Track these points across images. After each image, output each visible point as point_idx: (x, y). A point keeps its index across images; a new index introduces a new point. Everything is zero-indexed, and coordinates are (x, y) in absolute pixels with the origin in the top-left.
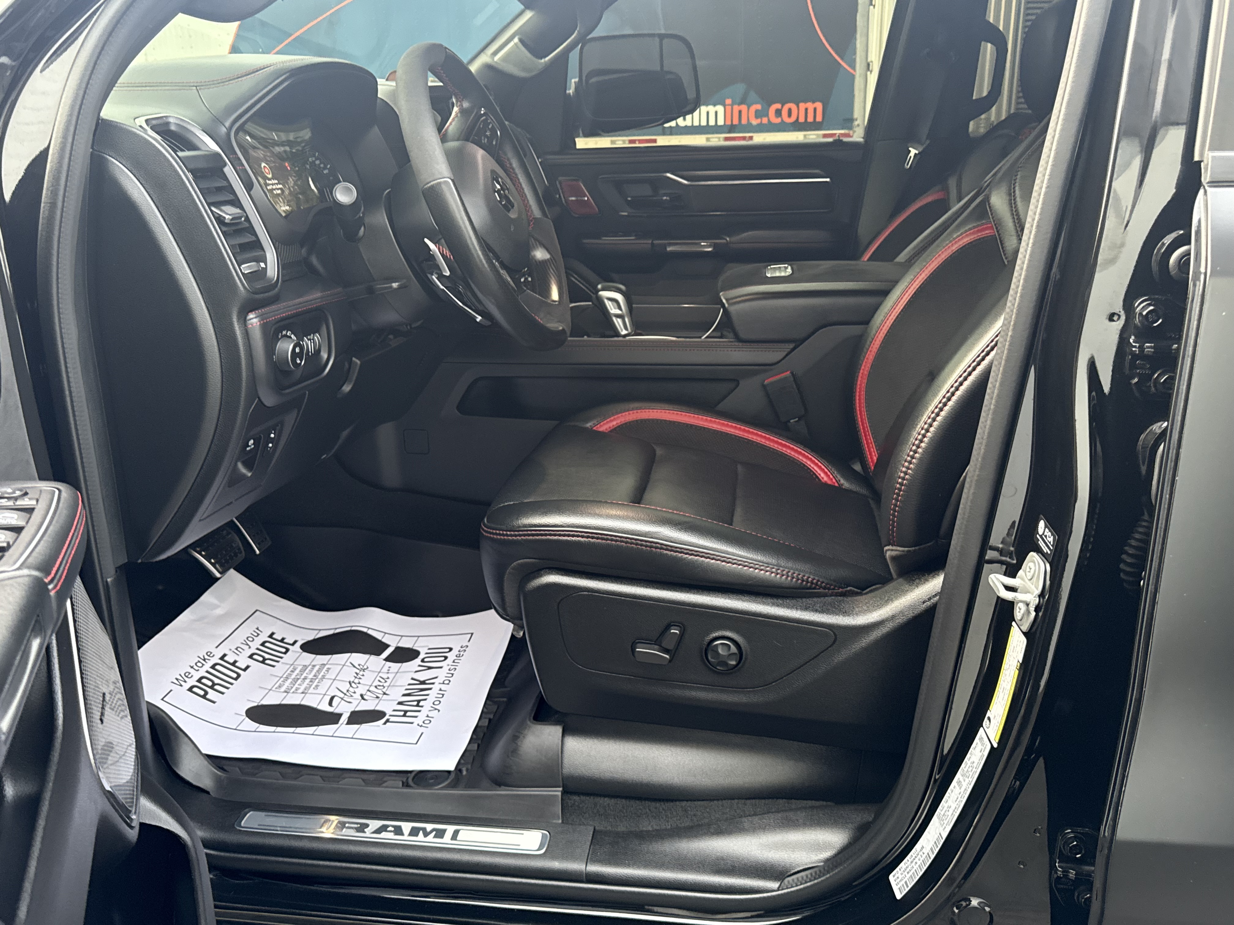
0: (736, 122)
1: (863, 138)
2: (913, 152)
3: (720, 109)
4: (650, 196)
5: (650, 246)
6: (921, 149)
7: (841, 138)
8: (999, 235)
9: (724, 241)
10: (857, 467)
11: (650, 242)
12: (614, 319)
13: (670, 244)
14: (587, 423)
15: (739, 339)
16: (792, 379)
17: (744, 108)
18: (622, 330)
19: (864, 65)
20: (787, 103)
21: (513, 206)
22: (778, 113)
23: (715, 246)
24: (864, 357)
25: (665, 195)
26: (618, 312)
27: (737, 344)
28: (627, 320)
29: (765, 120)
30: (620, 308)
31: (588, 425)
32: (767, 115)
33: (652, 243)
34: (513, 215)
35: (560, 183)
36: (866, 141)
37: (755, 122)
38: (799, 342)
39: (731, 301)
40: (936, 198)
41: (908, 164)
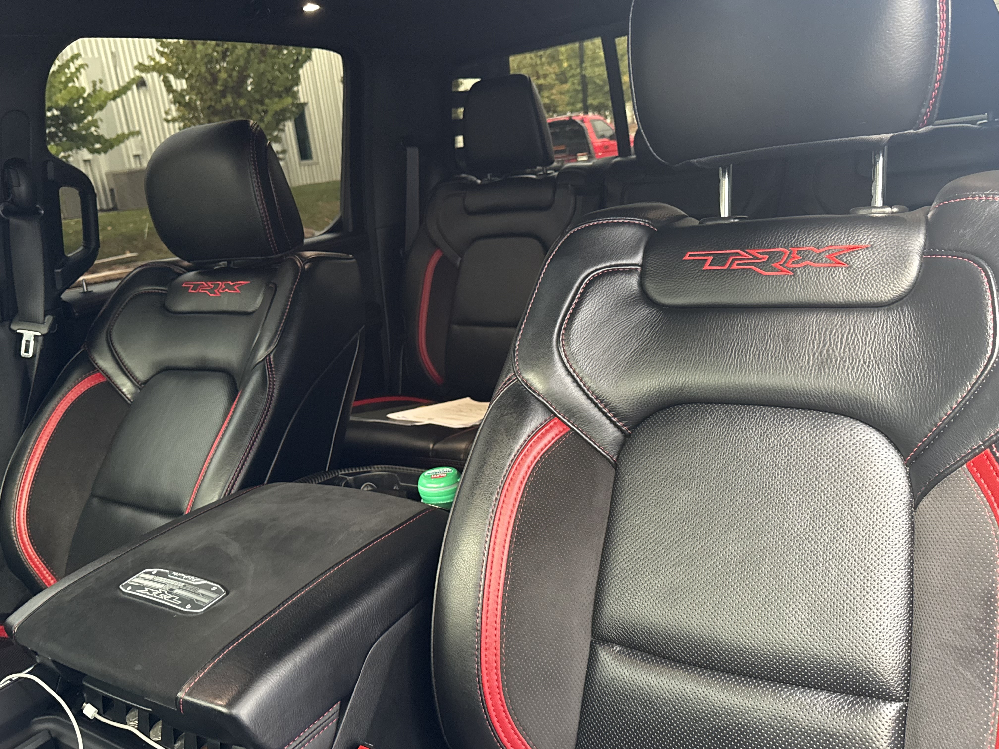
2: (29, 335)
6: (44, 329)
8: (578, 428)
40: (93, 384)
41: (27, 351)
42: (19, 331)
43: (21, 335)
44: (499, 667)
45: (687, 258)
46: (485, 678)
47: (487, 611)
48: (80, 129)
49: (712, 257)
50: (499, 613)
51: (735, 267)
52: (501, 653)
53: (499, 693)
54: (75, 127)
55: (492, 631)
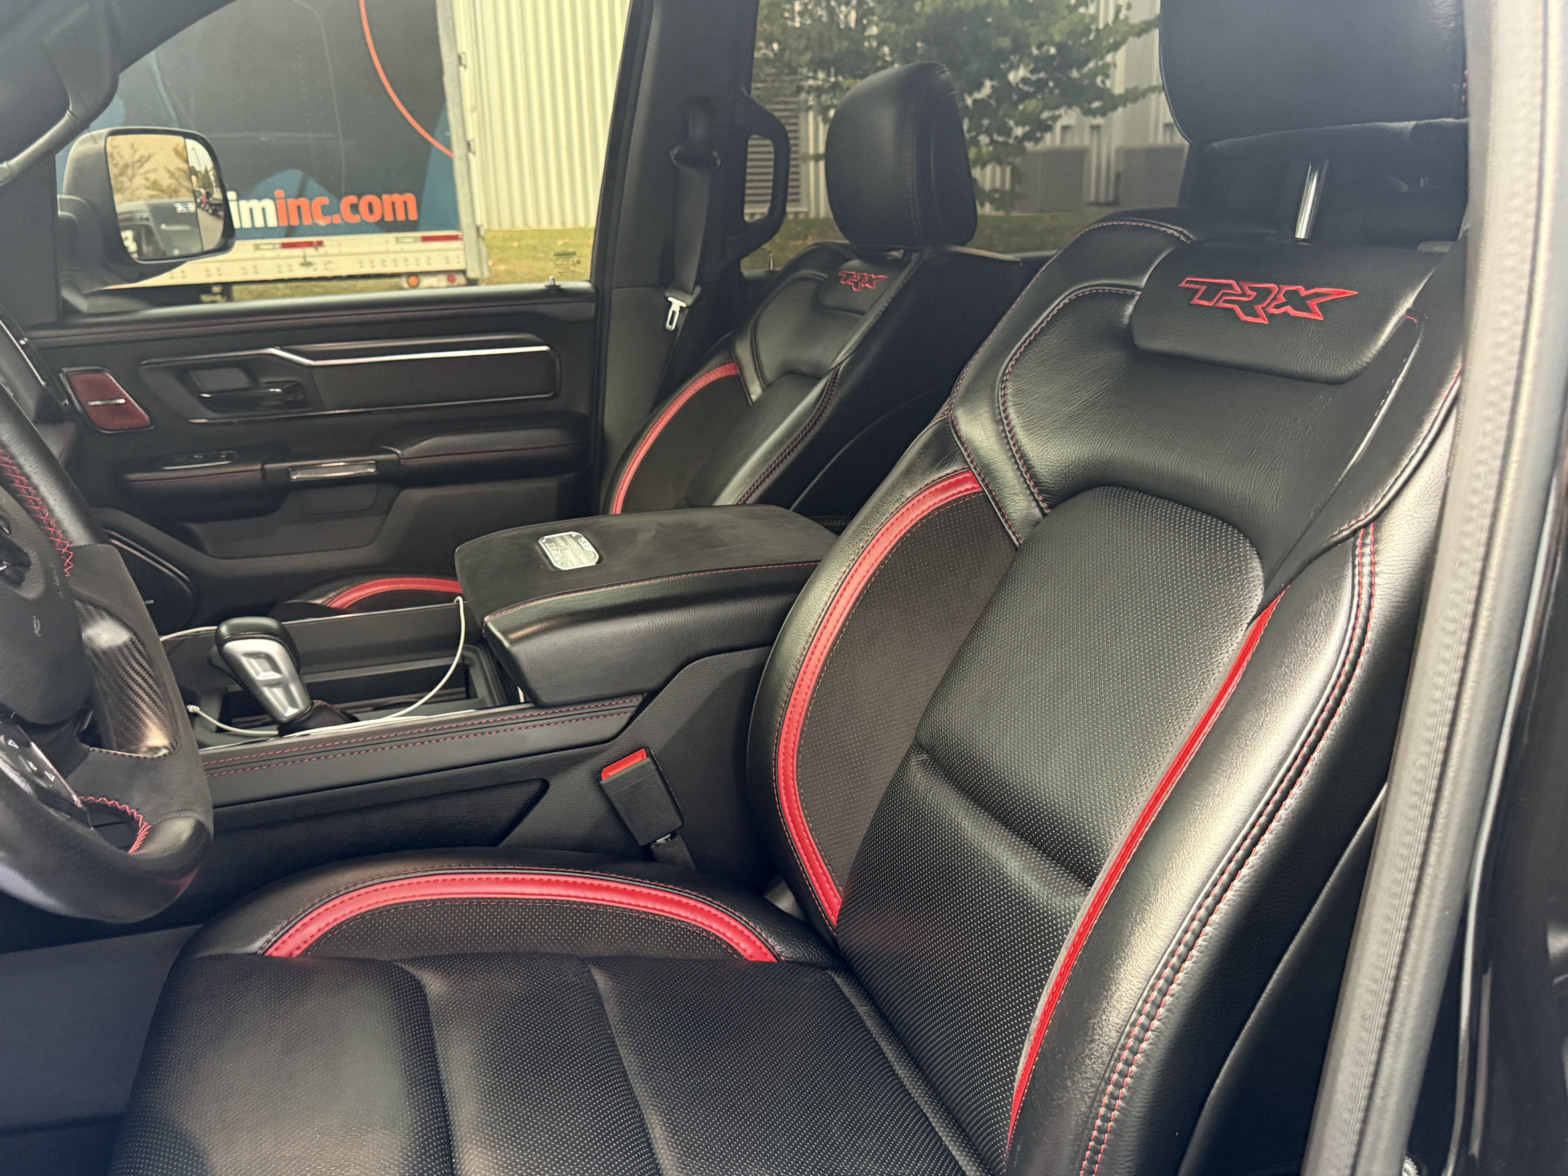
0: (295, 222)
1: (589, 281)
2: (677, 304)
3: (268, 204)
4: (245, 389)
5: (259, 475)
6: (690, 300)
7: (557, 283)
8: (990, 492)
9: (394, 456)
10: (786, 903)
11: (258, 467)
12: (266, 691)
13: (295, 469)
14: (252, 941)
15: (535, 702)
16: (654, 767)
17: (303, 201)
18: (285, 710)
19: (463, 145)
20: (364, 193)
21: (28, 565)
22: (355, 208)
23: (377, 464)
24: (783, 717)
25: (275, 385)
26: (275, 676)
27: (535, 713)
28: (293, 688)
29: (336, 219)
30: (276, 668)
31: (257, 946)
32: (338, 211)
33: (263, 470)
34: (31, 591)
35: (67, 376)
36: (595, 287)
37: (322, 223)
38: (650, 696)
39: (513, 636)
40: (724, 374)
41: (671, 323)
42: (670, 299)
43: (670, 303)
44: (799, 729)
45: (1183, 284)
46: (784, 736)
47: (807, 666)
48: (1083, 77)
49: (1205, 287)
50: (817, 671)
51: (1221, 304)
52: (806, 715)
53: (793, 757)
54: (1075, 74)
55: (804, 689)
